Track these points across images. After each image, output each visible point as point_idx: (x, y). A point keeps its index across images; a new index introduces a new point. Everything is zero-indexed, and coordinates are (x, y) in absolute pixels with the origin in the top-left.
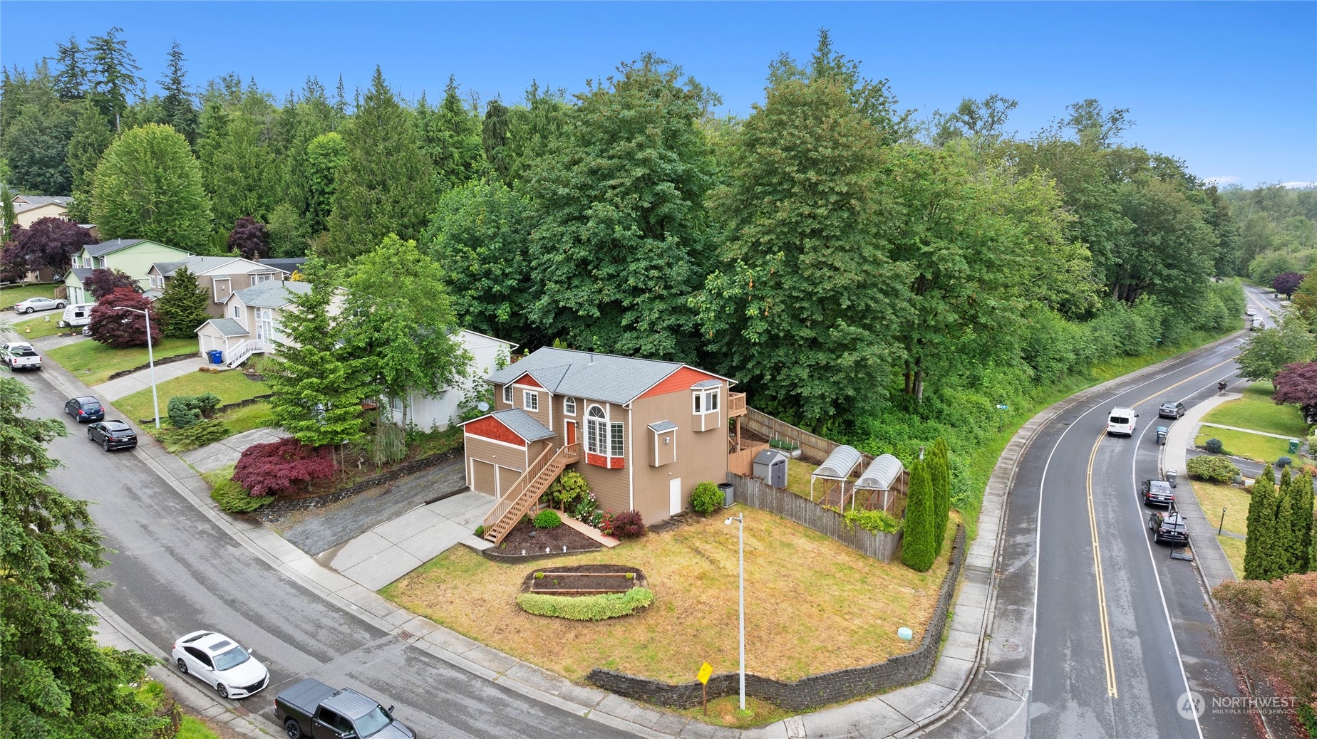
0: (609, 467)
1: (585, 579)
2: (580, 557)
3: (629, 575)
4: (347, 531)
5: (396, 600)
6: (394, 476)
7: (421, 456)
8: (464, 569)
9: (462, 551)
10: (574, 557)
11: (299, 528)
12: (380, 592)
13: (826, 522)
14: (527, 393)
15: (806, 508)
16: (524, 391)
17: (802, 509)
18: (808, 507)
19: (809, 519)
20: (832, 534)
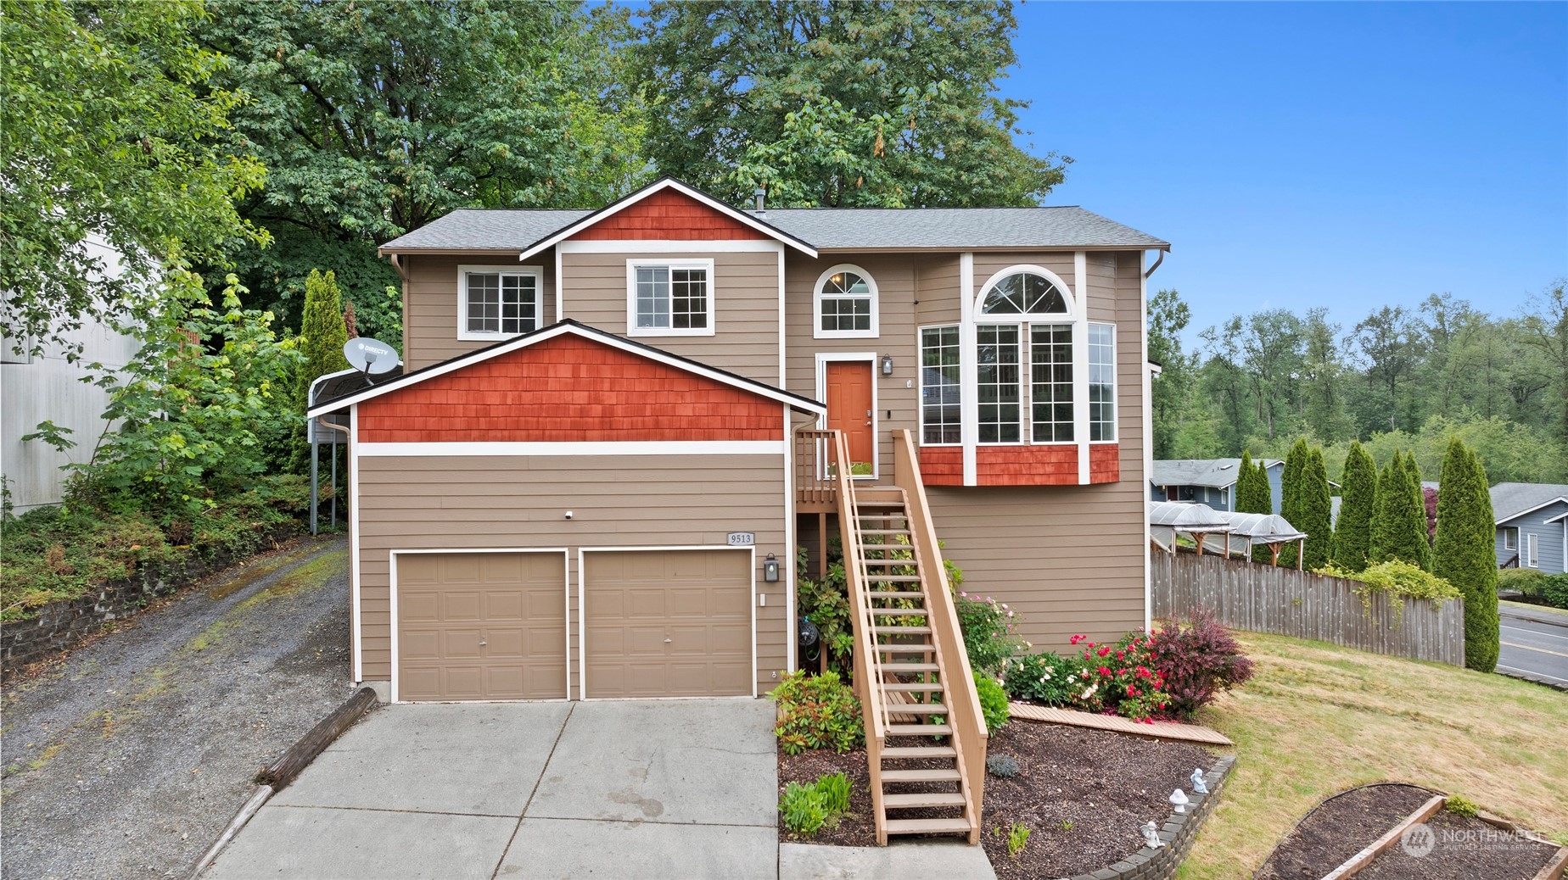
0: (1084, 478)
13: (1314, 609)
14: (643, 273)
15: (1258, 586)
16: (631, 264)
17: (1247, 591)
18: (1263, 583)
19: (1268, 611)
20: (1331, 634)
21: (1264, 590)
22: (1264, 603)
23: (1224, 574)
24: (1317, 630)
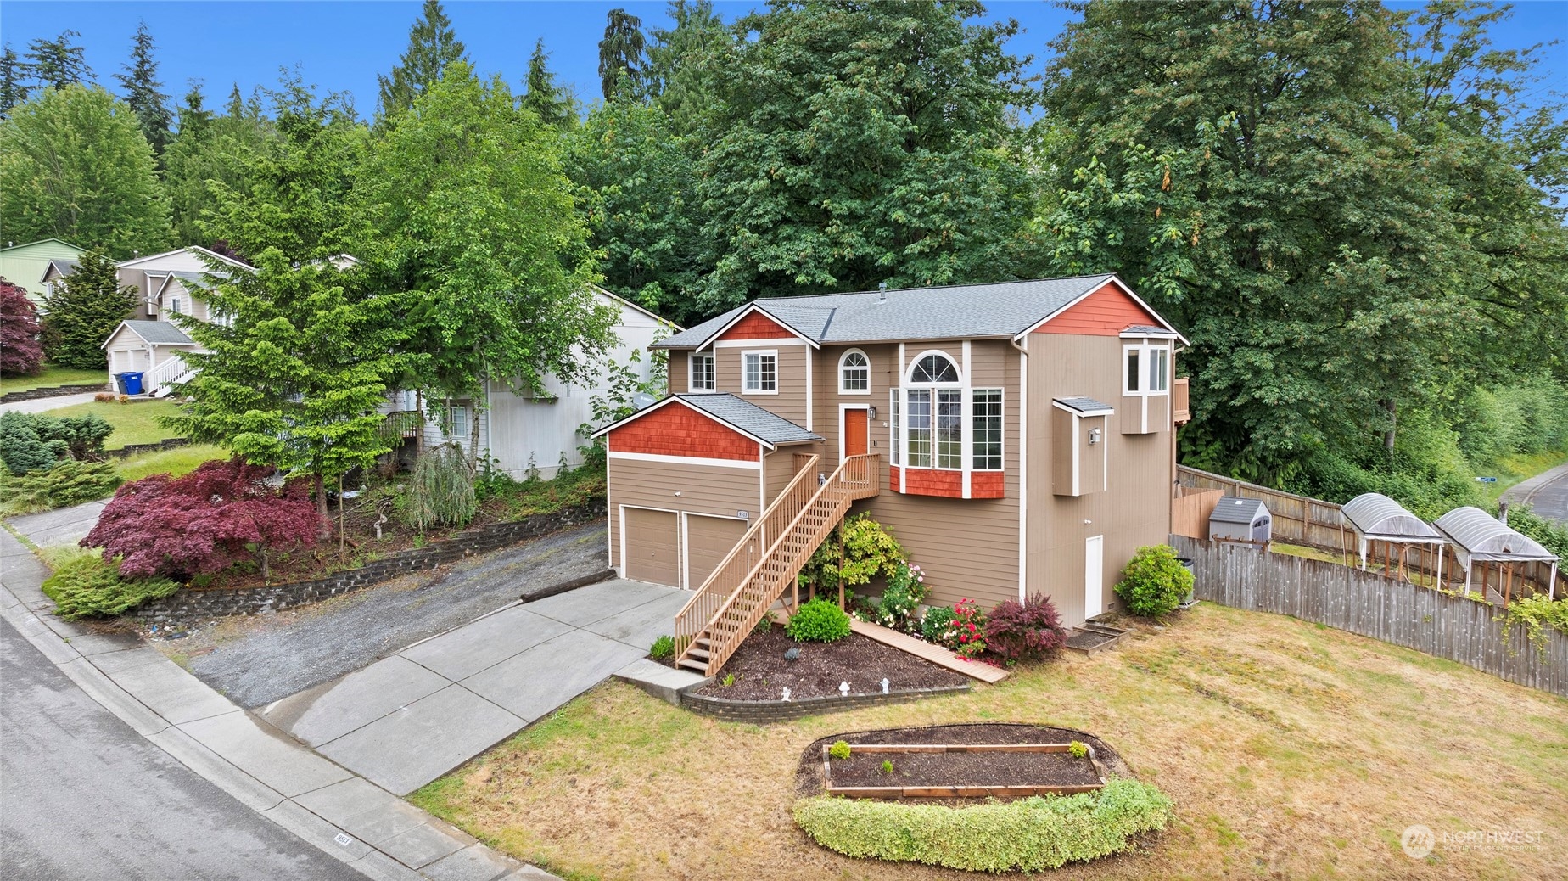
0: (967, 494)
1: (962, 758)
2: (924, 705)
3: (1076, 746)
4: (342, 655)
5: (460, 818)
6: (452, 553)
7: (507, 516)
8: (636, 736)
9: (623, 695)
10: (911, 707)
11: (230, 650)
12: (415, 797)
13: (1450, 629)
14: (750, 358)
15: (1388, 598)
16: (743, 353)
17: (1376, 601)
18: (1394, 596)
19: (1397, 623)
20: (1469, 655)
21: (1394, 603)
22: (1393, 615)
23: (1353, 583)
24: (1452, 649)
